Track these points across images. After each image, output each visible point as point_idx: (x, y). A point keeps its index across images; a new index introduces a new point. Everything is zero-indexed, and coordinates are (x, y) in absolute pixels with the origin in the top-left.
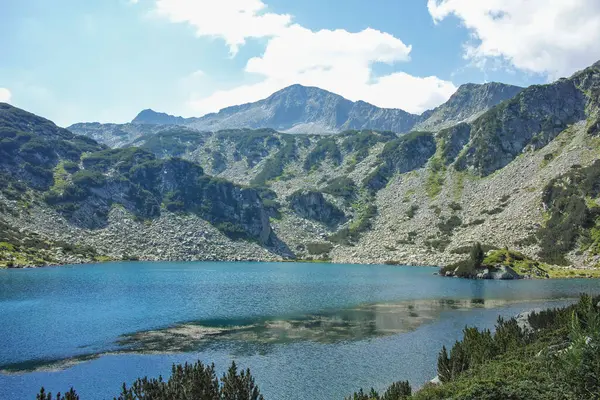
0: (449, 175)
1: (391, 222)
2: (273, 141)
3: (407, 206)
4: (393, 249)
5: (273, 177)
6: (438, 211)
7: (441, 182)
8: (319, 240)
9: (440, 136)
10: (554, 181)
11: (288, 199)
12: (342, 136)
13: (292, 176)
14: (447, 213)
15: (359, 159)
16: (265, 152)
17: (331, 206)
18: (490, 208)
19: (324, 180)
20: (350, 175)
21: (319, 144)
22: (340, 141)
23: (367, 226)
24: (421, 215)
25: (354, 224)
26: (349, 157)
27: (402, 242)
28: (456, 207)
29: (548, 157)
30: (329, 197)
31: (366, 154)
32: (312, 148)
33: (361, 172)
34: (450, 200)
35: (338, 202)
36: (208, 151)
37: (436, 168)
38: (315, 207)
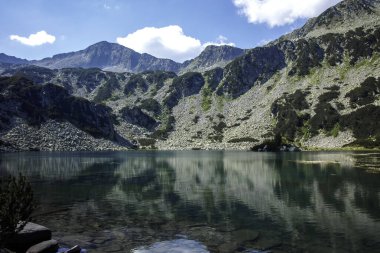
0: (214, 98)
1: (184, 126)
2: (102, 76)
3: (193, 116)
4: (191, 141)
5: (106, 98)
6: (211, 119)
7: (210, 102)
9: (205, 75)
10: (276, 101)
11: (120, 112)
12: (144, 73)
13: (117, 98)
14: (217, 120)
15: (158, 88)
16: (98, 83)
17: (147, 116)
18: (242, 117)
19: (138, 101)
20: (155, 98)
21: (131, 78)
22: (145, 77)
23: (171, 129)
24: (203, 121)
25: (162, 127)
26: (152, 87)
27: (194, 137)
28: (221, 117)
29: (269, 88)
30: (145, 111)
31: (162, 85)
32: (127, 81)
33: (161, 96)
34: (217, 113)
35: (151, 114)
37: (206, 94)
38: (137, 117)
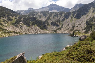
0: (74, 19)
2: (48, 13)
3: (68, 24)
4: (65, 31)
5: (48, 19)
6: (72, 25)
7: (72, 20)
8: (55, 29)
9: (72, 13)
10: (88, 20)
11: (51, 23)
13: (51, 19)
14: (73, 25)
15: (61, 16)
16: (47, 15)
17: (57, 24)
18: (79, 24)
19: (56, 20)
20: (60, 19)
21: (55, 14)
22: (58, 13)
23: (62, 27)
24: (70, 25)
25: (60, 27)
26: (59, 16)
27: (67, 30)
28: (74, 24)
29: (87, 16)
33: (62, 18)
36: (39, 15)
37: (72, 18)
38: (55, 24)
